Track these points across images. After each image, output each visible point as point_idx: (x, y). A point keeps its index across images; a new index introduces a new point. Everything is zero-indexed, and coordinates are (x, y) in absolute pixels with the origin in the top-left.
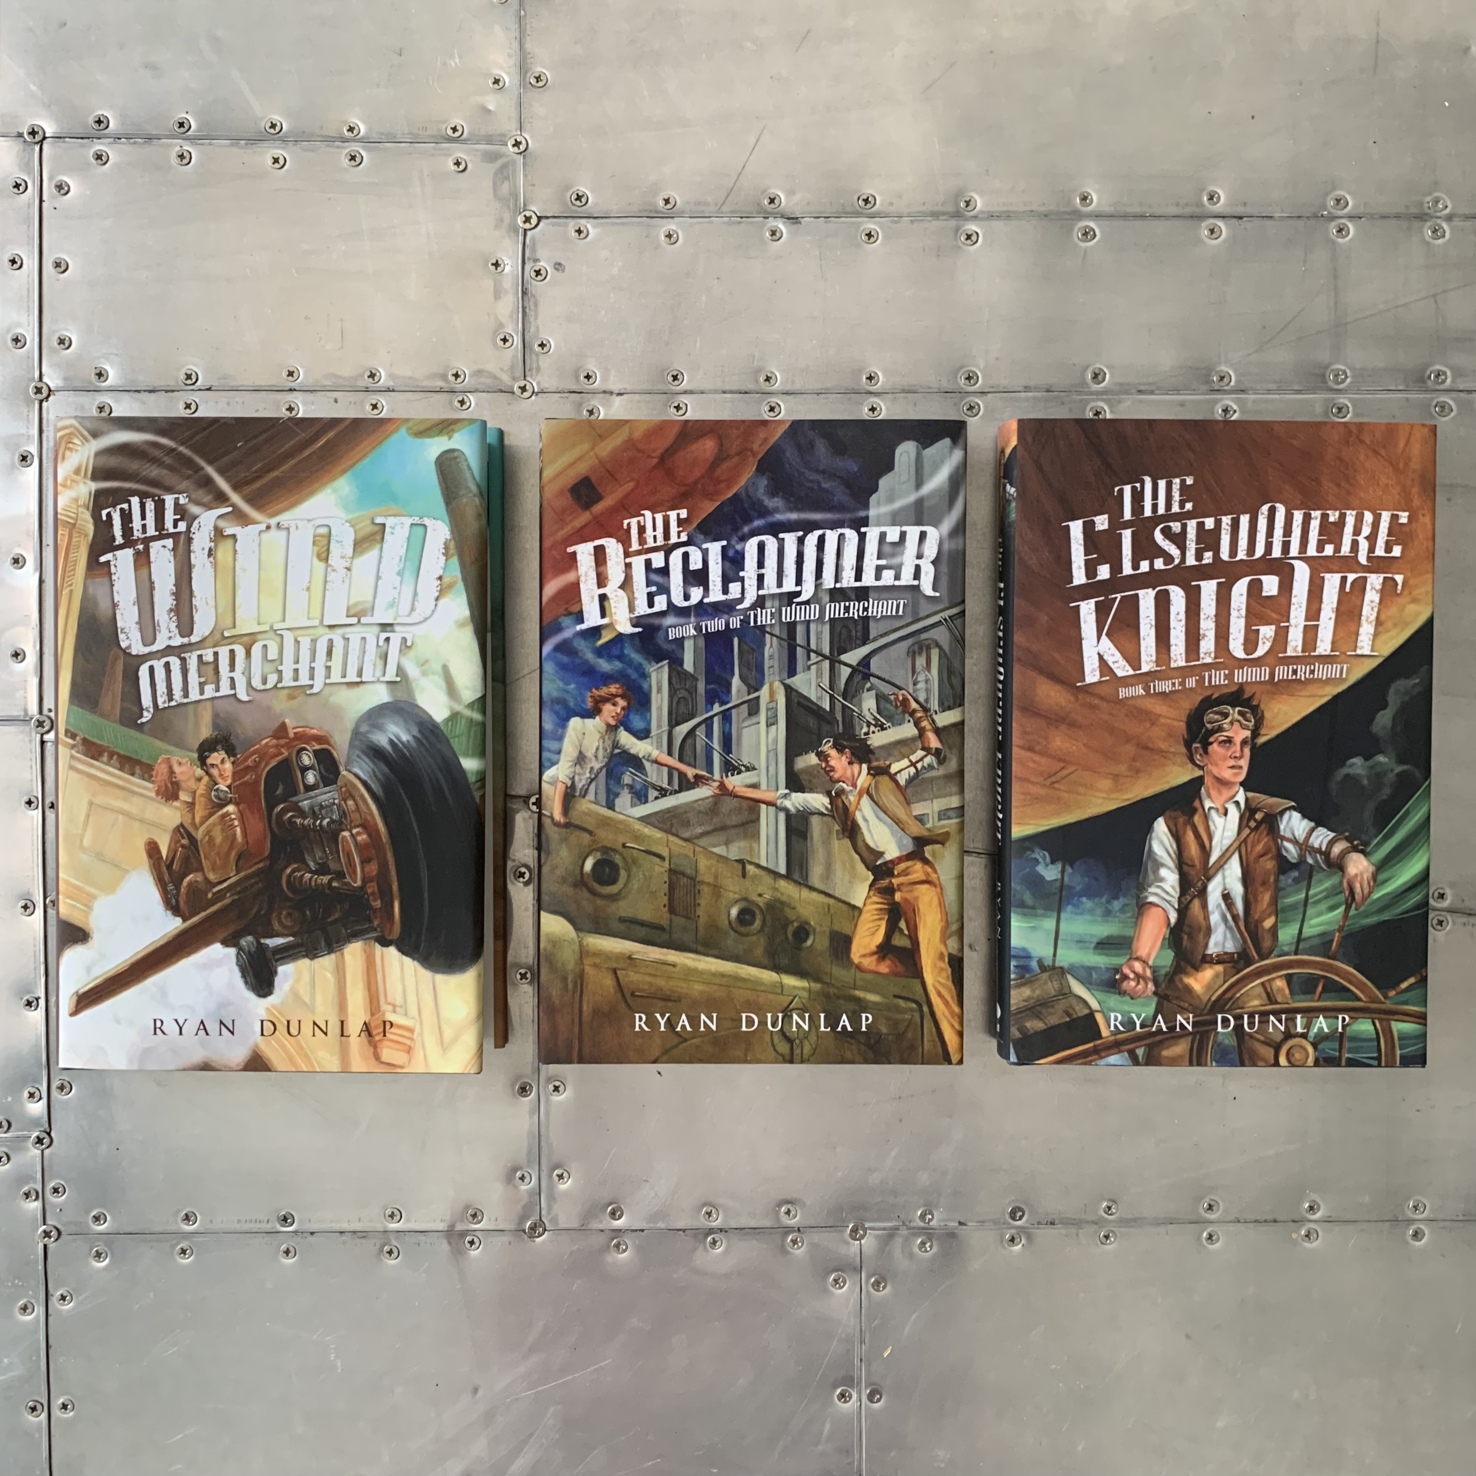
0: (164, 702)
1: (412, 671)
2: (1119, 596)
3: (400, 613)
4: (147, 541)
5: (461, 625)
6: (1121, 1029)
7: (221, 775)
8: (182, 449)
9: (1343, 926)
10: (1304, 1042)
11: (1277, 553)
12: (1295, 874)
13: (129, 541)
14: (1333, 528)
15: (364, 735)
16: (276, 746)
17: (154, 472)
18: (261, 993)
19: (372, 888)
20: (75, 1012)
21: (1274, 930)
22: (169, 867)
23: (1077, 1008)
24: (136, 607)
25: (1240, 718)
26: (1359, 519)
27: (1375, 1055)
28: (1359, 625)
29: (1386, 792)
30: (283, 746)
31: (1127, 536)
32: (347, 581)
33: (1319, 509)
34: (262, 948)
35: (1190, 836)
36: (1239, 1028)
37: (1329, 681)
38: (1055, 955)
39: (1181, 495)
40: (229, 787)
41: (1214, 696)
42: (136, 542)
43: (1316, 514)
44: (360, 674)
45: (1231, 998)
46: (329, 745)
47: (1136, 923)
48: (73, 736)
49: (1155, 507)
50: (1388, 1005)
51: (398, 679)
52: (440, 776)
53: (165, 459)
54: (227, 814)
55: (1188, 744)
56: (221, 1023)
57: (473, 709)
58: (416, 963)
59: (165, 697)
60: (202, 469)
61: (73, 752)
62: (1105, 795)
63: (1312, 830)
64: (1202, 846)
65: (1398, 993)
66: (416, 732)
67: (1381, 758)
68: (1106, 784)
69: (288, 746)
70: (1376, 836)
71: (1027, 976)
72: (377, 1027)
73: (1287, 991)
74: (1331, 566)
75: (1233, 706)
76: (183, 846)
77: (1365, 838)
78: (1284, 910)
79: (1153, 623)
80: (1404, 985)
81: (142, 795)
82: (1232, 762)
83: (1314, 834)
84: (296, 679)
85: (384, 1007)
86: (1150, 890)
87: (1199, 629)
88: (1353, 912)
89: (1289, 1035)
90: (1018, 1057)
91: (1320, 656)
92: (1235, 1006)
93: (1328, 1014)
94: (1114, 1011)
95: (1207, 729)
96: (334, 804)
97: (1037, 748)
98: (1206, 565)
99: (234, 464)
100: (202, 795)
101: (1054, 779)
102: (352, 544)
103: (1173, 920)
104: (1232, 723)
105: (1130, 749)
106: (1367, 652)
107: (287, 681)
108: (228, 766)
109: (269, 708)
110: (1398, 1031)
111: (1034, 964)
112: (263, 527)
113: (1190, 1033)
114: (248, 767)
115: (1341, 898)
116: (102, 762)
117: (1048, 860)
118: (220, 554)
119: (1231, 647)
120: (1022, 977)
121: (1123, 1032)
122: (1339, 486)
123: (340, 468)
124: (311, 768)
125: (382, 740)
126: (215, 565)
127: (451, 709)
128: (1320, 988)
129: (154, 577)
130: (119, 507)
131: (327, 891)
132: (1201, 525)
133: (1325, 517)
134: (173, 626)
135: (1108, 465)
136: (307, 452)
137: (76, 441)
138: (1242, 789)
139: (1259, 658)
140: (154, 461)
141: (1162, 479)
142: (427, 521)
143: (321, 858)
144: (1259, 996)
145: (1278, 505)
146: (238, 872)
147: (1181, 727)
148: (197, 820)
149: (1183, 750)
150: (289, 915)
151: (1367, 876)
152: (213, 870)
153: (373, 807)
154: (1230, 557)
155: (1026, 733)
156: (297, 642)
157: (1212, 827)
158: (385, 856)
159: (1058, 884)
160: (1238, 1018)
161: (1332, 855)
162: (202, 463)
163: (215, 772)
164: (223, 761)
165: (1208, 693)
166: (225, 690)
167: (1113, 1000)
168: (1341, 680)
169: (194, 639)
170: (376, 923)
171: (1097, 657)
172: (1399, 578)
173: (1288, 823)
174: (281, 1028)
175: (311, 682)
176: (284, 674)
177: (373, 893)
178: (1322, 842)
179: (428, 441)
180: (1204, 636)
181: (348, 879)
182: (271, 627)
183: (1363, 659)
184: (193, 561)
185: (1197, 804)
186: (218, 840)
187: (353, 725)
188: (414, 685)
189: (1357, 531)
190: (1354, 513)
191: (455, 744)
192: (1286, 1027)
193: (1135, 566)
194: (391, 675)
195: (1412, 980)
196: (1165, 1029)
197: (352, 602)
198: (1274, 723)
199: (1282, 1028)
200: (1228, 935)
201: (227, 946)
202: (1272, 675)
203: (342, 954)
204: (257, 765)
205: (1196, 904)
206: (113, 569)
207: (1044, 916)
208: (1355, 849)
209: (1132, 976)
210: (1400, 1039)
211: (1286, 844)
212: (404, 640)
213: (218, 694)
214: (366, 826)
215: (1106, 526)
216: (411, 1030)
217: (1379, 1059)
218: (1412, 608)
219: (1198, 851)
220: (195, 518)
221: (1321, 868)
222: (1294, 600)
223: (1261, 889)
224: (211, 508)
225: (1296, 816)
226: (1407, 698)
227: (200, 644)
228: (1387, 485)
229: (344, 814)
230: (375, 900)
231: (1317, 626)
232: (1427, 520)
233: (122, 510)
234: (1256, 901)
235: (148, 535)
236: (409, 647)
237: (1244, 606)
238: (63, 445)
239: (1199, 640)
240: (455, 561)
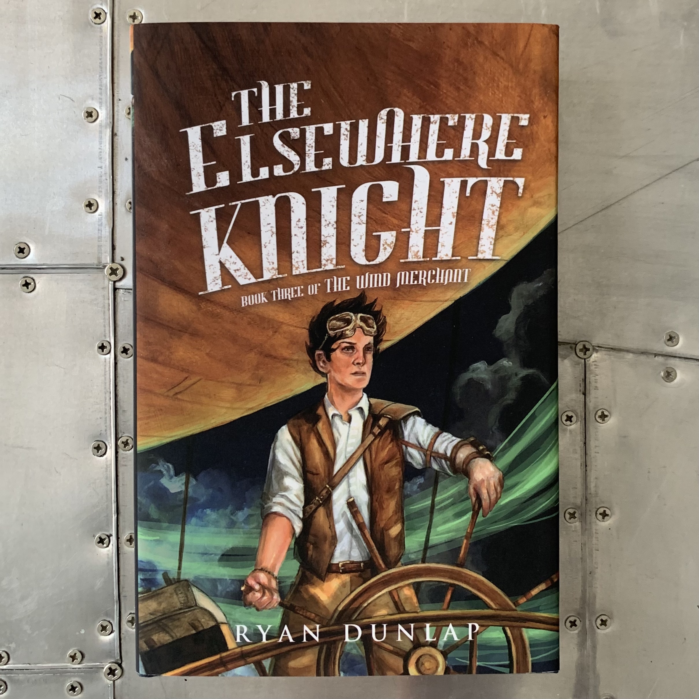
2: (239, 203)
6: (247, 640)
9: (471, 533)
10: (433, 651)
11: (396, 158)
12: (421, 480)
14: (453, 132)
21: (400, 539)
23: (203, 620)
25: (362, 324)
26: (479, 123)
27: (507, 662)
28: (480, 230)
29: (510, 397)
31: (245, 141)
33: (438, 113)
35: (314, 445)
36: (366, 639)
37: (450, 286)
38: (180, 568)
39: (298, 101)
41: (338, 302)
43: (435, 118)
45: (358, 608)
47: (261, 534)
49: (273, 112)
50: (519, 612)
55: (311, 352)
62: (228, 405)
63: (437, 436)
64: (326, 453)
65: (528, 600)
67: (505, 362)
68: (228, 393)
70: (502, 441)
71: (154, 589)
73: (415, 600)
74: (451, 171)
75: (356, 312)
77: (489, 442)
78: (409, 518)
79: (274, 230)
80: (534, 592)
82: (355, 369)
83: (439, 440)
86: (274, 500)
87: (320, 235)
88: (480, 518)
89: (417, 644)
90: (146, 670)
91: (442, 261)
92: (361, 616)
93: (457, 622)
94: (240, 623)
95: (329, 336)
97: (161, 359)
98: (326, 171)
101: (177, 390)
103: (298, 530)
104: (354, 329)
105: (252, 357)
106: (488, 255)
110: (529, 638)
111: (160, 577)
113: (317, 644)
115: (468, 504)
117: (172, 472)
119: (353, 254)
120: (149, 590)
121: (249, 644)
122: (458, 89)
128: (448, 597)
132: (319, 131)
133: (444, 121)
135: (224, 70)
138: (365, 395)
139: (381, 264)
141: (279, 83)
144: (387, 605)
145: (396, 109)
147: (304, 335)
149: (307, 357)
151: (494, 481)
154: (350, 163)
155: (149, 343)
157: (336, 435)
159: (182, 496)
160: (366, 627)
161: (458, 461)
165: (331, 300)
167: (239, 612)
168: (463, 284)
171: (218, 265)
172: (520, 182)
173: (412, 429)
178: (447, 447)
180: (326, 242)
183: (484, 263)
185: (320, 411)
189: (477, 135)
190: (473, 116)
192: (415, 636)
193: (255, 173)
195: (542, 587)
196: (291, 640)
198: (396, 329)
199: (411, 638)
200: (354, 543)
202: (394, 280)
205: (321, 514)
207: (168, 529)
208: (480, 454)
209: (257, 587)
210: (531, 646)
211: (410, 449)
215: (224, 132)
217: (510, 666)
218: (534, 211)
219: (323, 460)
221: (447, 474)
222: (414, 205)
223: (386, 496)
225: (420, 421)
226: (530, 302)
228: (507, 87)
231: (439, 230)
232: (549, 122)
234: (382, 508)
237: (365, 213)
239: (320, 247)
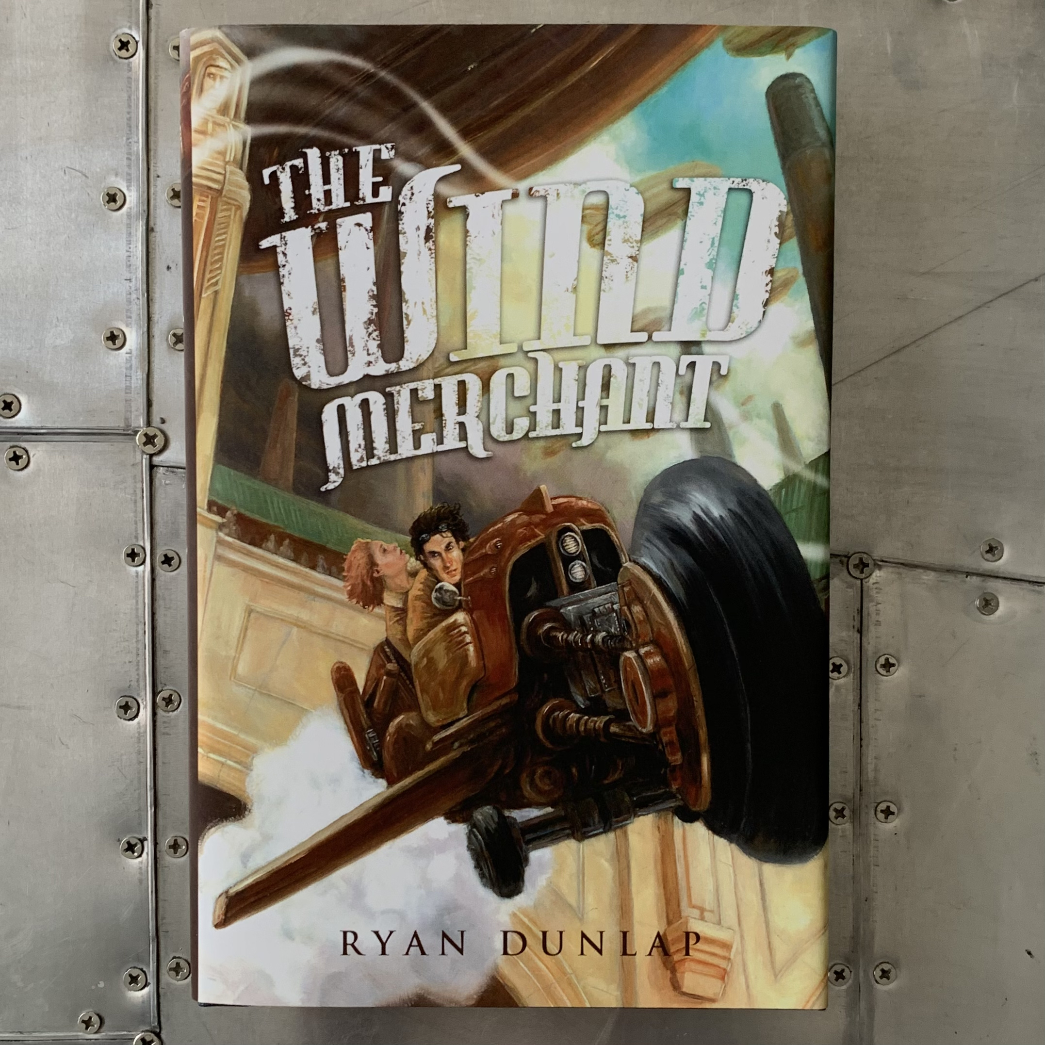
0: (361, 460)
1: (728, 412)
3: (712, 325)
4: (333, 216)
5: (801, 344)
7: (446, 568)
8: (383, 74)
13: (305, 218)
15: (657, 508)
16: (528, 525)
17: (342, 109)
18: (505, 890)
19: (669, 735)
20: (224, 922)
22: (368, 704)
24: (317, 317)
30: (537, 525)
32: (632, 278)
34: (505, 824)
40: (457, 585)
42: (315, 217)
44: (651, 418)
46: (606, 523)
48: (222, 511)
51: (708, 425)
52: (770, 572)
53: (359, 89)
54: (455, 626)
56: (444, 935)
57: (817, 471)
58: (734, 846)
59: (362, 452)
60: (414, 105)
61: (221, 534)
66: (733, 506)
69: (545, 524)
72: (675, 941)
76: (389, 674)
81: (329, 599)
84: (556, 425)
85: (686, 910)
96: (613, 610)
99: (465, 97)
100: (417, 598)
102: (640, 220)
107: (544, 428)
108: (456, 554)
109: (517, 469)
112: (507, 194)
114: (486, 555)
116: (269, 550)
118: (443, 237)
123: (624, 102)
124: (580, 557)
125: (683, 515)
126: (435, 253)
127: (786, 470)
129: (343, 271)
130: (289, 164)
131: (602, 739)
134: (373, 345)
136: (572, 79)
137: (222, 63)
140: (342, 92)
142: (753, 185)
143: (593, 691)
146: (470, 711)
148: (411, 634)
150: (547, 774)
152: (435, 708)
153: (671, 616)
156: (558, 370)
158: (688, 686)
162: (414, 95)
163: (436, 563)
164: (448, 548)
166: (452, 441)
169: (405, 364)
170: (674, 787)
174: (534, 944)
175: (578, 430)
176: (539, 418)
177: (671, 743)
179: (756, 59)
181: (633, 722)
182: (520, 348)
184: (403, 247)
186: (442, 662)
187: (642, 493)
188: (731, 434)
191: (792, 522)
194: (697, 419)
197: (640, 308)
201: (454, 821)
203: (625, 834)
204: (499, 552)
206: (281, 259)
212: (717, 365)
213: (441, 448)
214: (661, 643)
216: (726, 946)
220: (405, 180)
224: (428, 167)
227: (414, 373)
229: (627, 625)
230: (673, 754)
233: (293, 167)
235: (333, 207)
236: (725, 377)
238: (200, 69)
240: (793, 245)
